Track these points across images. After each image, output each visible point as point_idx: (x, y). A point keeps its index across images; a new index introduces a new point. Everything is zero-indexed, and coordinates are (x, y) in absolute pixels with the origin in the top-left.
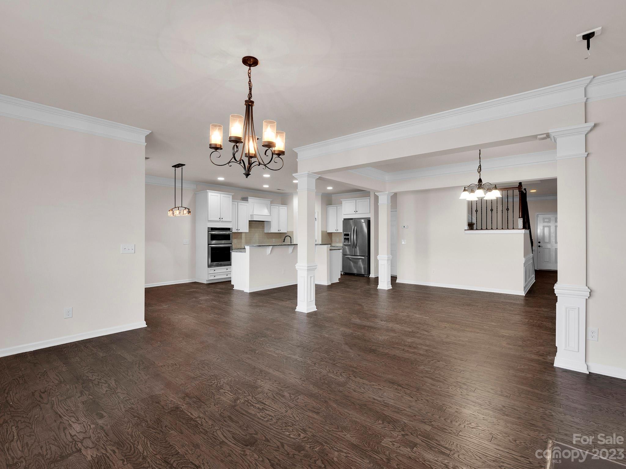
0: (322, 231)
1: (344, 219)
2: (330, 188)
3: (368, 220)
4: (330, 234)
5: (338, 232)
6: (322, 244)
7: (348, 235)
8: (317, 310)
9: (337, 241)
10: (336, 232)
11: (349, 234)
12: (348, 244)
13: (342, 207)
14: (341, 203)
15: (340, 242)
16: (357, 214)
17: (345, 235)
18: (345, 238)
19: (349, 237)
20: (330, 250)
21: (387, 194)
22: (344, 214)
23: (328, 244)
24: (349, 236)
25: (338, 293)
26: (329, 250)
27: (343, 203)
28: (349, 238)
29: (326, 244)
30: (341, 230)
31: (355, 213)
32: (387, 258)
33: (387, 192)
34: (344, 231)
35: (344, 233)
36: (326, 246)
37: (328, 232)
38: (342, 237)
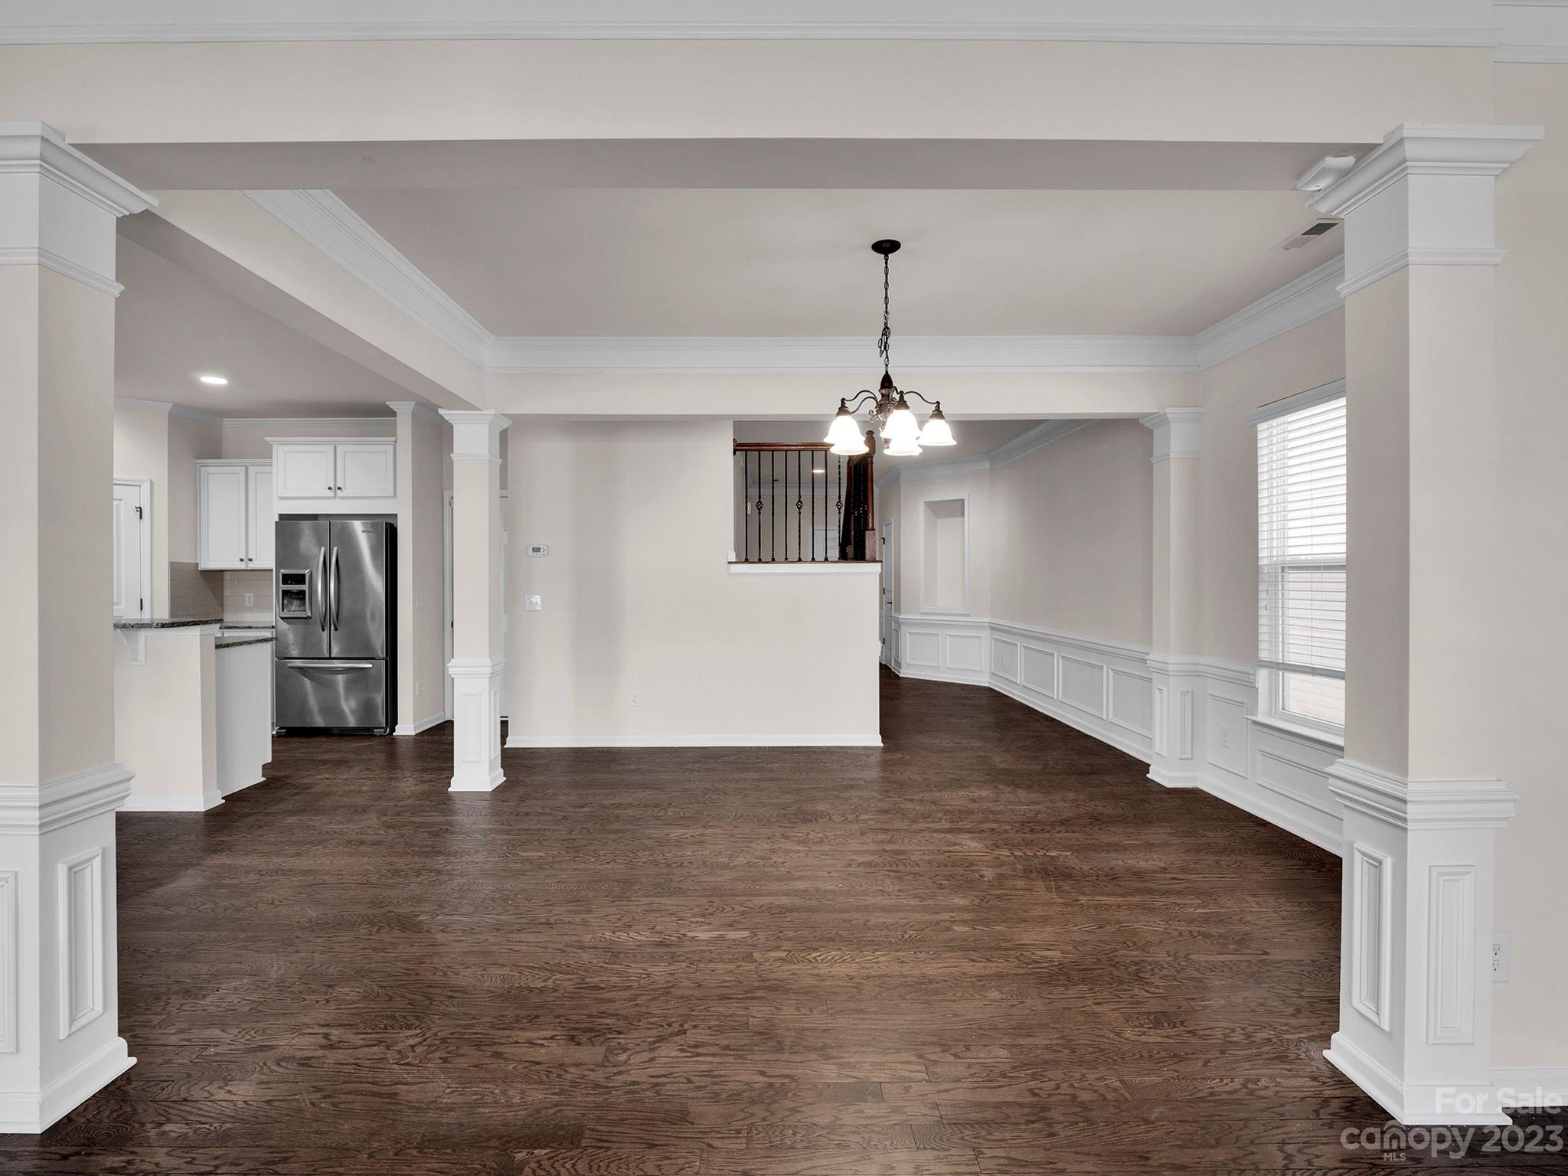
0: (172, 565)
1: (282, 517)
2: (214, 380)
3: (386, 523)
4: (214, 579)
5: (251, 566)
6: (172, 625)
7: (300, 579)
8: (133, 1061)
9: (247, 604)
10: (242, 566)
11: (304, 576)
12: (303, 615)
13: (273, 467)
14: (266, 453)
15: (259, 607)
16: (340, 498)
17: (287, 579)
18: (285, 593)
19: (305, 587)
20: (218, 647)
21: (491, 418)
22: (281, 498)
23: (206, 623)
24: (304, 583)
25: (268, 854)
26: (214, 647)
27: (279, 452)
28: (303, 592)
29: (195, 623)
30: (265, 557)
31: (330, 494)
32: (490, 669)
33: (493, 412)
34: (279, 563)
35: (282, 571)
36: (195, 632)
37: (202, 567)
38: (273, 589)
